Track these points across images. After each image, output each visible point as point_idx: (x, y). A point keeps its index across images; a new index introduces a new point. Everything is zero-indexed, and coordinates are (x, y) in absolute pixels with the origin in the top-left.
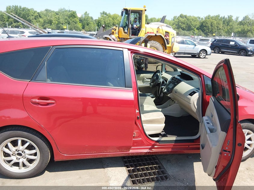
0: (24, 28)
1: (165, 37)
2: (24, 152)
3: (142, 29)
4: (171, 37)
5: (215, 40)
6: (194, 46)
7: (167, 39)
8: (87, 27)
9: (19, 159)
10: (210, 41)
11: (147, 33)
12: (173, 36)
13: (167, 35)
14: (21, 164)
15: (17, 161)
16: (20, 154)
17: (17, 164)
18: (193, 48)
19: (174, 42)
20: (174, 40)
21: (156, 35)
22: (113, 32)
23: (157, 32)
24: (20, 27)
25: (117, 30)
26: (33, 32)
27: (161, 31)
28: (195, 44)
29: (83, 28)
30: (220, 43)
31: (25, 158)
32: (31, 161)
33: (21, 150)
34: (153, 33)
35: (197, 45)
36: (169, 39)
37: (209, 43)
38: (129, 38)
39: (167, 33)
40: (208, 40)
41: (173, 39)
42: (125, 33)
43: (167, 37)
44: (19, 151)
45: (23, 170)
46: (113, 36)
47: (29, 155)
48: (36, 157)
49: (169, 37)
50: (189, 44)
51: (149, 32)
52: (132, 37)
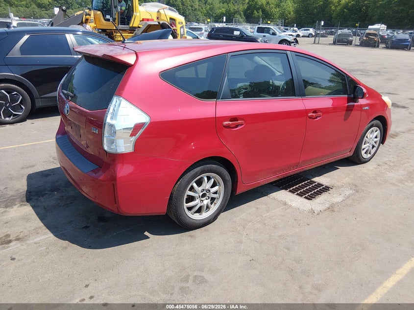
2: (208, 191)
3: (134, 14)
4: (178, 26)
5: (213, 29)
7: (174, 29)
9: (203, 201)
10: (203, 31)
11: (143, 20)
12: (182, 25)
13: (173, 23)
14: (205, 208)
15: (202, 204)
16: (204, 195)
19: (184, 34)
20: (184, 32)
21: (159, 23)
22: (86, 20)
23: (158, 18)
25: (92, 16)
27: (163, 17)
30: (220, 33)
31: (209, 198)
33: (206, 190)
34: (152, 20)
36: (176, 30)
37: (203, 34)
39: (173, 21)
41: (182, 29)
42: (106, 21)
43: (174, 26)
44: (203, 191)
45: (205, 215)
46: (88, 27)
47: (213, 193)
48: (217, 195)
49: (176, 27)
51: (146, 19)
52: (121, 27)
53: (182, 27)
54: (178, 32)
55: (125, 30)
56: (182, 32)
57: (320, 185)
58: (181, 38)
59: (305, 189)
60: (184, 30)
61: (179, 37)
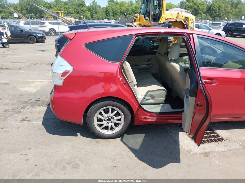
0: (36, 19)
1: (184, 22)
2: (112, 118)
3: (162, 15)
4: (190, 22)
5: (227, 24)
6: (208, 30)
7: (187, 24)
8: (95, 16)
9: (109, 123)
10: (221, 25)
11: (167, 19)
12: (192, 21)
13: (187, 20)
14: (110, 128)
15: (108, 125)
16: (109, 120)
17: (106, 128)
18: (208, 32)
19: (193, 27)
20: (193, 25)
21: (176, 20)
22: (135, 20)
23: (177, 17)
24: (33, 18)
25: (139, 18)
26: (52, 22)
27: (180, 17)
28: (210, 29)
29: (92, 16)
30: (232, 27)
31: (113, 122)
32: (116, 125)
33: (111, 117)
34: (173, 19)
35: (212, 29)
36: (188, 24)
37: (220, 27)
38: (150, 24)
39: (187, 19)
40: (220, 24)
41: (192, 24)
42: (146, 20)
43: (186, 22)
44: (109, 117)
45: (110, 132)
46: (135, 24)
47: (116, 120)
48: (121, 122)
49: (188, 22)
50: (203, 29)
51: (169, 18)
52: (153, 23)
53: (193, 22)
54: (190, 25)
55: (156, 25)
56: (192, 25)
57: (218, 136)
58: (191, 29)
59: (210, 135)
60: (194, 24)
61: (190, 29)
